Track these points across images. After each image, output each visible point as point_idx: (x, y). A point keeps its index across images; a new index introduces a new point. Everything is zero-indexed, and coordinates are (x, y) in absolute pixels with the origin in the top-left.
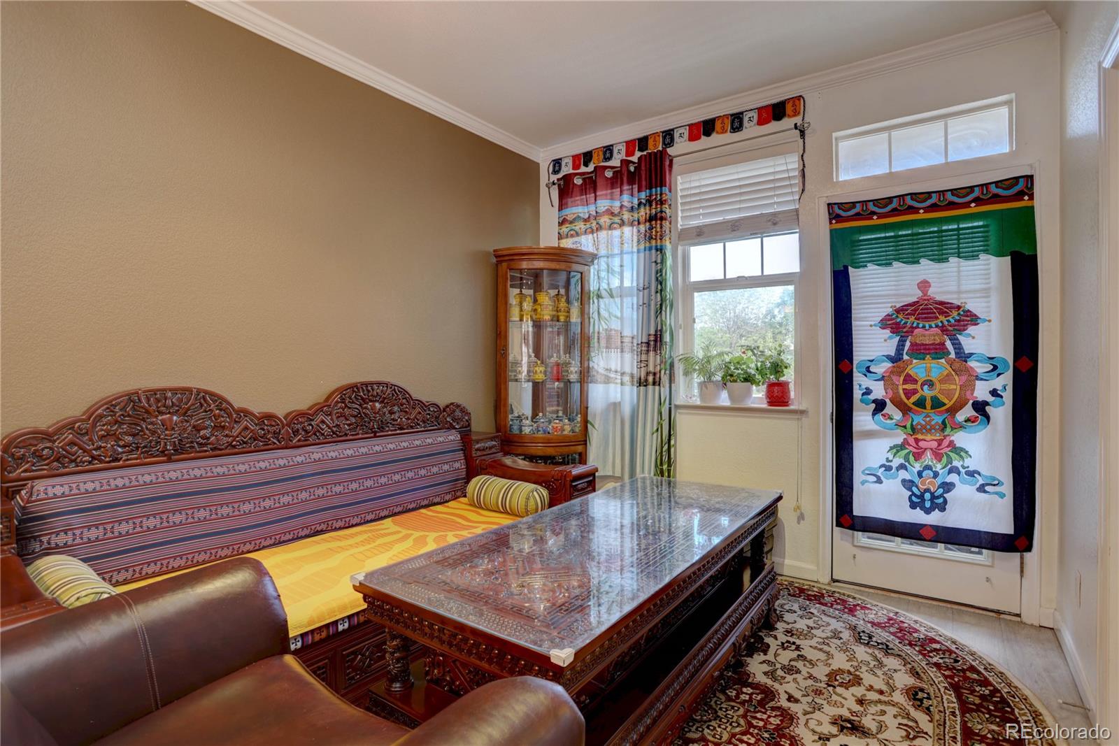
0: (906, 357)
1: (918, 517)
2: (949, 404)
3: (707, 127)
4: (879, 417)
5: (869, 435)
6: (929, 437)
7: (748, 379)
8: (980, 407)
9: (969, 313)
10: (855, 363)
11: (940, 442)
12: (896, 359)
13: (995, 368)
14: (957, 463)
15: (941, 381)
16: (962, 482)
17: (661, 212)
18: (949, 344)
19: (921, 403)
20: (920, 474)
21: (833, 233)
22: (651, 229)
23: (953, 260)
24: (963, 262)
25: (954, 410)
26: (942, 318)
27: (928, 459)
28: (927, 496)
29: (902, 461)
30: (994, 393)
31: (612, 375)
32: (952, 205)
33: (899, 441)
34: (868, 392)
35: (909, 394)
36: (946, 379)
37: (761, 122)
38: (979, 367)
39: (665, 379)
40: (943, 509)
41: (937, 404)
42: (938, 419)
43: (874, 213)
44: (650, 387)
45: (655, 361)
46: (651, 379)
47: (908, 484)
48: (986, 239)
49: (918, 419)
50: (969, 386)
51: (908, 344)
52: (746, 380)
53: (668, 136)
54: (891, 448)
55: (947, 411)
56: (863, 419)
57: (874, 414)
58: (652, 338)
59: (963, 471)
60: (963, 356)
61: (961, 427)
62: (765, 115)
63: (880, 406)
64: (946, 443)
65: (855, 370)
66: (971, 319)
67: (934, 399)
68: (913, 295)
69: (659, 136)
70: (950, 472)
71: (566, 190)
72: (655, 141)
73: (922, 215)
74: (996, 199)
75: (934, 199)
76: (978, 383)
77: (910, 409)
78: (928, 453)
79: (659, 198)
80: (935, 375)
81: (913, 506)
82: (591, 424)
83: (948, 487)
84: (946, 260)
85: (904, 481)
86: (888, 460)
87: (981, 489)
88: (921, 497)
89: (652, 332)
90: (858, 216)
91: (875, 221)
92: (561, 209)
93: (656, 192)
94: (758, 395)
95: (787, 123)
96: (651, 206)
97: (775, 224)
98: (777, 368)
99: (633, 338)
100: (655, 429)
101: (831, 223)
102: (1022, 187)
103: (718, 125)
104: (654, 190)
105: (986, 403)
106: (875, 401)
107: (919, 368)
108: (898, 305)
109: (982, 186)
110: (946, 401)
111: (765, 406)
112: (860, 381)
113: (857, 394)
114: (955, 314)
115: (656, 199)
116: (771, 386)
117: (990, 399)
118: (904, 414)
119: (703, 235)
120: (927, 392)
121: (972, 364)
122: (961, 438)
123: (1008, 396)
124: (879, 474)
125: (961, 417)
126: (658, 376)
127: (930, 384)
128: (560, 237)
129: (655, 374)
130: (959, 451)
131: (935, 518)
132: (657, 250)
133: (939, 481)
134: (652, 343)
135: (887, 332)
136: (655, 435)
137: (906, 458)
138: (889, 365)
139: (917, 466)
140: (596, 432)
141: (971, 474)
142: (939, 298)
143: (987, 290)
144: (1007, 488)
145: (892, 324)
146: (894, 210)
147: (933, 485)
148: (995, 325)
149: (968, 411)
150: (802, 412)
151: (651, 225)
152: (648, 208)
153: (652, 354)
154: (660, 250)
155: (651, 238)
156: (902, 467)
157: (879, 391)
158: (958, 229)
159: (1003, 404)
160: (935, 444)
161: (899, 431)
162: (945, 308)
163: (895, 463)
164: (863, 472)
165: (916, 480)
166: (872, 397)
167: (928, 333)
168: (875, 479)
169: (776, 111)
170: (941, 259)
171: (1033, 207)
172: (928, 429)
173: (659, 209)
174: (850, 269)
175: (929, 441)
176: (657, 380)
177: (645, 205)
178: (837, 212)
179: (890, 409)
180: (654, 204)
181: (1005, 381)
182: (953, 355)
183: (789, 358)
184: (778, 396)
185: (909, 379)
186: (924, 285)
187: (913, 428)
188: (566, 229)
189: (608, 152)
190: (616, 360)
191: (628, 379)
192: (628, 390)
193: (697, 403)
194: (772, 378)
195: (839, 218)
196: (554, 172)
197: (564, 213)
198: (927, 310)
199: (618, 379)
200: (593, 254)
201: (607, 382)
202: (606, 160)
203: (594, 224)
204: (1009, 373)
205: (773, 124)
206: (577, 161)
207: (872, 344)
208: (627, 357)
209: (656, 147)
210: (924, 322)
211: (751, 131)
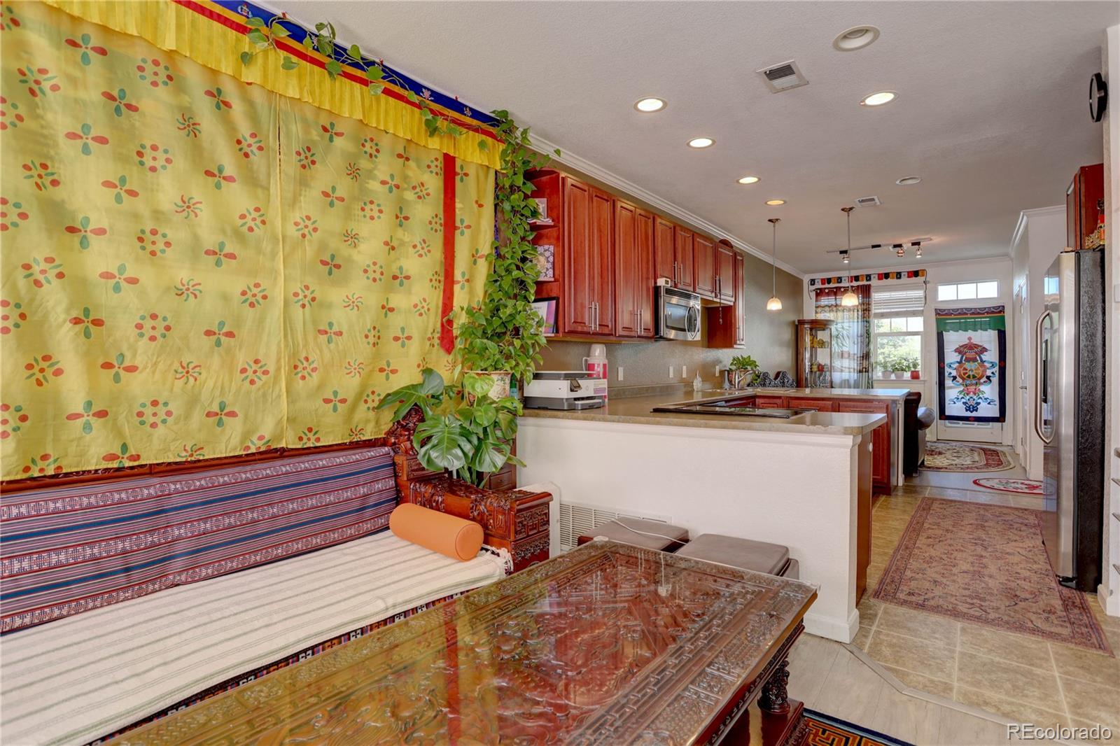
0: (964, 362)
1: (968, 414)
2: (979, 377)
3: (887, 276)
4: (955, 382)
5: (951, 388)
6: (971, 388)
7: (903, 370)
8: (988, 378)
9: (984, 348)
10: (945, 364)
11: (976, 389)
12: (960, 362)
13: (993, 365)
14: (981, 396)
15: (975, 369)
16: (983, 402)
17: (869, 307)
18: (978, 358)
19: (969, 377)
20: (969, 400)
21: (936, 319)
22: (865, 315)
23: (979, 331)
24: (982, 332)
25: (980, 379)
26: (976, 349)
27: (971, 395)
28: (971, 407)
30: (993, 373)
31: (843, 369)
32: (979, 313)
33: (962, 389)
34: (950, 373)
35: (964, 374)
36: (978, 369)
37: (909, 277)
38: (988, 365)
39: (870, 370)
40: (976, 411)
41: (974, 377)
42: (974, 382)
43: (953, 314)
44: (864, 373)
45: (866, 363)
46: (864, 370)
47: (965, 403)
48: (990, 325)
49: (968, 382)
50: (985, 371)
51: (964, 357)
53: (868, 277)
54: (959, 392)
55: (978, 379)
56: (948, 382)
57: (953, 381)
58: (864, 355)
59: (983, 398)
60: (983, 362)
61: (982, 384)
62: (910, 274)
63: (955, 378)
65: (945, 366)
66: (985, 350)
67: (973, 375)
68: (967, 342)
69: (864, 277)
70: (979, 398)
71: (820, 293)
72: (862, 278)
73: (969, 316)
74: (993, 312)
75: (973, 311)
76: (988, 370)
78: (972, 393)
80: (973, 368)
81: (967, 410)
83: (978, 404)
84: (977, 331)
85: (964, 403)
86: (957, 396)
87: (989, 403)
88: (969, 407)
89: (865, 352)
90: (946, 314)
92: (816, 301)
93: (867, 299)
94: (907, 375)
95: (920, 279)
97: (914, 314)
98: (915, 365)
99: (854, 354)
101: (936, 316)
102: (1001, 310)
103: (891, 275)
104: (865, 299)
105: (990, 376)
106: (953, 376)
107: (967, 365)
108: (961, 345)
109: (988, 308)
110: (977, 376)
111: (910, 379)
112: (947, 370)
113: (946, 374)
114: (980, 348)
115: (867, 302)
116: (912, 372)
117: (992, 375)
118: (964, 380)
119: (883, 315)
120: (971, 373)
121: (985, 364)
122: (982, 388)
123: (997, 374)
124: (954, 400)
125: (982, 381)
126: (867, 369)
127: (972, 371)
128: (816, 312)
130: (983, 392)
131: (974, 414)
132: (867, 321)
134: (865, 357)
135: (957, 354)
137: (964, 395)
138: (958, 364)
139: (968, 397)
141: (986, 399)
142: (975, 343)
143: (990, 341)
144: (997, 402)
145: (957, 350)
146: (960, 313)
147: (973, 403)
148: (992, 352)
149: (984, 379)
150: (924, 381)
151: (865, 313)
152: (863, 305)
153: (865, 360)
155: (864, 318)
156: (962, 398)
157: (954, 373)
158: (981, 321)
159: (996, 376)
160: (974, 390)
161: (961, 386)
162: (977, 346)
163: (960, 397)
164: (949, 400)
165: (968, 402)
167: (971, 354)
168: (953, 402)
169: (915, 274)
170: (975, 330)
171: (1004, 316)
172: (972, 385)
174: (944, 332)
177: (861, 305)
178: (939, 312)
179: (958, 379)
180: (866, 304)
181: (996, 369)
182: (979, 361)
183: (919, 362)
184: (915, 376)
185: (965, 369)
186: (970, 339)
187: (967, 385)
188: (819, 310)
189: (839, 280)
190: (846, 363)
191: (852, 370)
192: (852, 374)
193: (881, 378)
194: (913, 369)
195: (939, 314)
196: (811, 284)
197: (819, 303)
198: (971, 347)
199: (847, 370)
200: (833, 321)
201: (842, 371)
202: (838, 282)
203: (834, 309)
204: (998, 367)
205: (914, 278)
206: (823, 281)
207: (951, 357)
208: (852, 362)
209: (863, 280)
210: (971, 352)
211: (904, 279)
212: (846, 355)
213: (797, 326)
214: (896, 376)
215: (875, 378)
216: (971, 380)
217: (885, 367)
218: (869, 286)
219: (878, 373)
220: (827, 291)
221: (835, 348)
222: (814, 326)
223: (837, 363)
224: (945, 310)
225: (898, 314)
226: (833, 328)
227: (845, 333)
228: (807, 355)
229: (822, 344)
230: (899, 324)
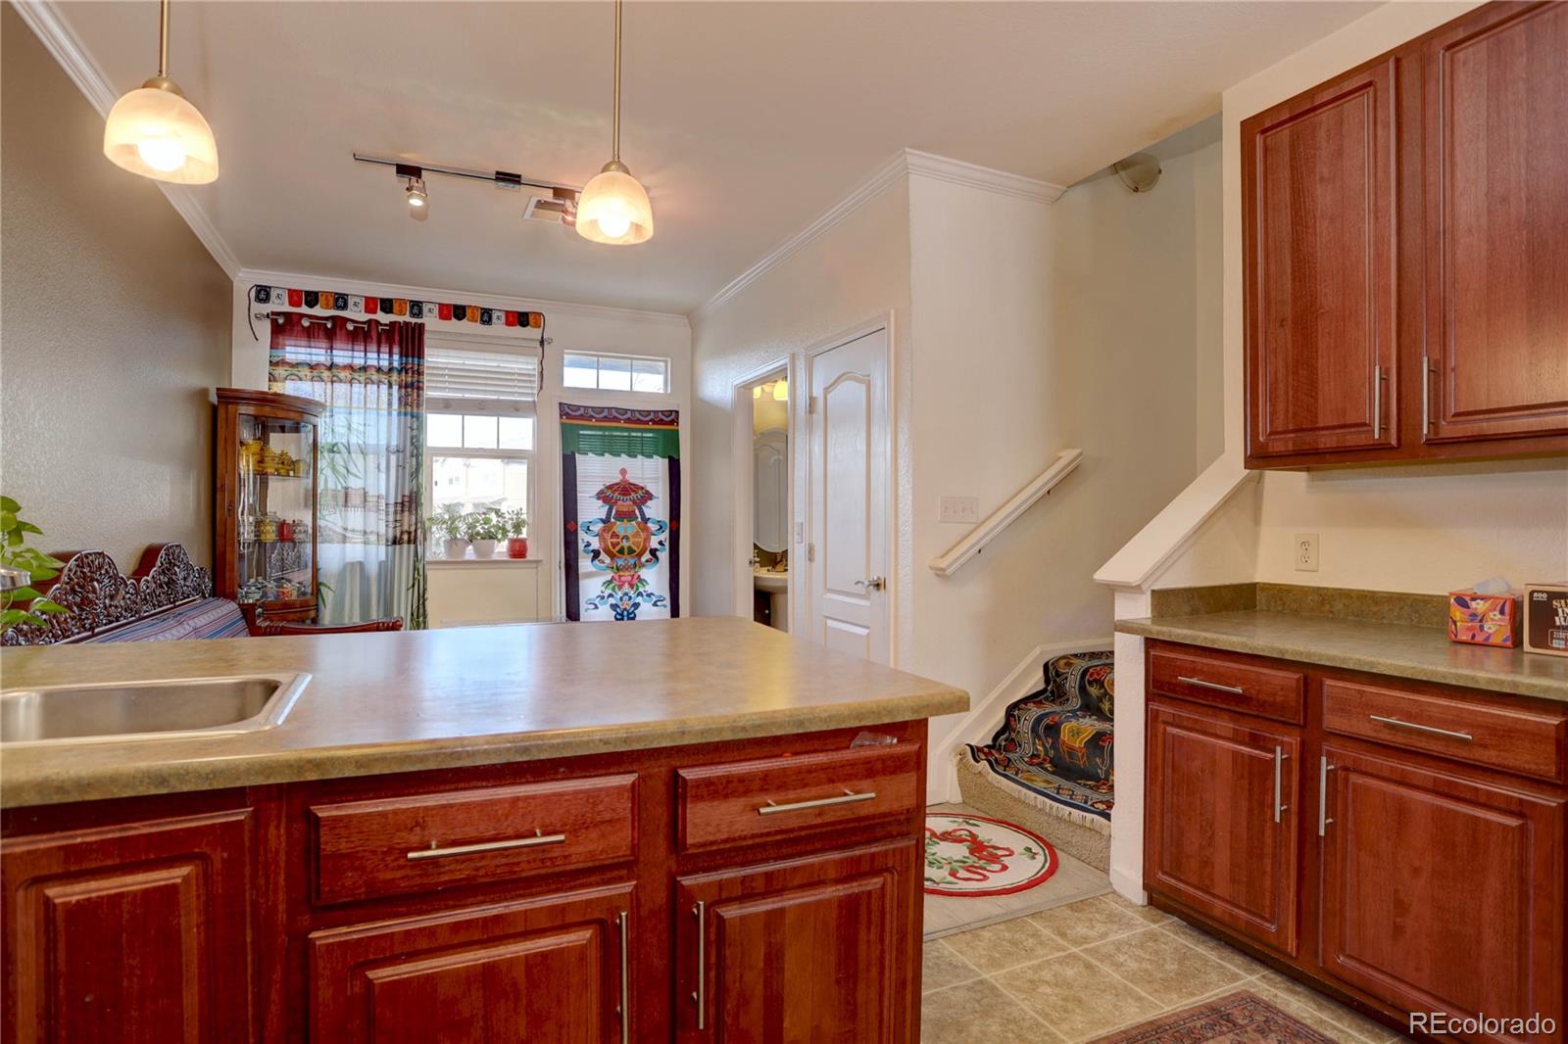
0: (613, 520)
2: (638, 551)
3: (459, 312)
4: (596, 562)
5: (590, 575)
6: (627, 573)
7: (491, 537)
8: (653, 552)
9: (647, 492)
10: (579, 524)
11: (633, 576)
12: (606, 521)
13: (661, 527)
14: (641, 590)
15: (633, 536)
16: (645, 601)
17: (418, 381)
18: (637, 512)
19: (621, 551)
20: (621, 599)
21: (563, 426)
22: (407, 396)
23: (639, 457)
24: (646, 459)
25: (640, 555)
26: (633, 494)
27: (626, 588)
28: (625, 613)
29: (610, 591)
30: (661, 543)
31: (349, 534)
32: (639, 421)
33: (609, 578)
34: (588, 544)
35: (614, 545)
36: (636, 535)
37: (509, 323)
38: (653, 527)
39: (419, 536)
41: (631, 551)
42: (632, 562)
43: (592, 417)
44: (405, 546)
45: (410, 520)
46: (406, 537)
47: (614, 607)
48: (656, 446)
49: (620, 562)
50: (647, 540)
51: (614, 511)
52: (491, 538)
53: (416, 309)
54: (604, 583)
55: (637, 555)
56: (585, 564)
57: (592, 561)
58: (406, 499)
59: (644, 594)
60: (646, 520)
61: (642, 566)
62: (511, 319)
63: (596, 554)
64: (636, 577)
65: (579, 529)
66: (648, 496)
67: (629, 548)
68: (617, 479)
69: (406, 304)
70: (638, 595)
72: (400, 305)
73: (622, 424)
74: (661, 422)
75: (629, 415)
76: (653, 537)
77: (615, 556)
78: (626, 585)
79: (416, 368)
80: (629, 533)
82: (326, 586)
83: (636, 605)
84: (635, 457)
85: (612, 605)
86: (602, 592)
87: (655, 604)
88: (622, 615)
89: (407, 493)
90: (581, 417)
91: (593, 422)
92: (273, 347)
93: (413, 361)
94: (502, 548)
95: (531, 333)
96: (406, 373)
97: (517, 410)
98: (517, 527)
99: (378, 497)
100: (411, 584)
101: (561, 417)
102: (670, 418)
103: (469, 313)
104: (410, 359)
105: (656, 550)
106: (593, 551)
107: (621, 528)
108: (608, 484)
109: (654, 411)
110: (635, 549)
111: (506, 558)
112: (583, 537)
113: (581, 546)
114: (640, 492)
115: (412, 368)
116: (513, 542)
117: (659, 547)
118: (612, 559)
119: (447, 406)
120: (625, 544)
121: (650, 525)
122: (644, 573)
123: (667, 544)
124: (596, 602)
125: (643, 559)
126: (413, 535)
128: (272, 378)
129: (409, 533)
130: (641, 580)
132: (412, 416)
133: (631, 603)
134: (407, 504)
135: (600, 502)
136: (411, 590)
137: (613, 589)
138: (601, 525)
139: (620, 594)
140: (331, 593)
141: (649, 595)
142: (631, 481)
143: (657, 478)
144: (668, 602)
145: (601, 496)
146: (605, 417)
147: (627, 604)
148: (660, 499)
149: (647, 556)
150: (537, 562)
151: (406, 392)
152: (404, 374)
153: (406, 514)
154: (417, 417)
155: (406, 404)
156: (610, 595)
157: (596, 544)
158: (642, 437)
159: (664, 550)
160: (630, 578)
161: (608, 571)
162: (636, 488)
163: (606, 595)
164: (586, 603)
165: (620, 603)
166: (591, 548)
167: (625, 504)
168: (593, 606)
169: (521, 319)
170: (632, 455)
171: (677, 432)
172: (626, 568)
173: (416, 379)
174: (577, 455)
175: (626, 576)
176: (412, 538)
177: (400, 372)
178: (566, 411)
179: (603, 556)
180: (410, 371)
181: (665, 536)
182: (639, 519)
183: (526, 518)
184: (518, 551)
185: (615, 535)
186: (623, 472)
187: (618, 569)
188: (280, 371)
189: (341, 301)
190: (355, 519)
191: (373, 538)
192: (372, 548)
193: (444, 559)
194: (511, 535)
195: (567, 414)
196: (259, 299)
197: (278, 353)
198: (625, 488)
199: (359, 538)
200: (323, 406)
201: (344, 539)
202: (338, 308)
203: (326, 374)
204: (668, 531)
205: (518, 328)
206: (295, 297)
207: (590, 510)
208: (372, 516)
209: (401, 313)
210: (624, 496)
211: (499, 327)
212: (356, 499)
213: (214, 409)
214: (477, 551)
215: (429, 557)
216: (624, 557)
217: (452, 530)
218: (421, 327)
219: (436, 545)
220: (306, 323)
221: (328, 481)
222: (267, 410)
223: (331, 519)
224: (579, 407)
225: (480, 408)
226: (322, 422)
227: (354, 440)
228: (247, 497)
229: (287, 467)
230: (481, 430)
